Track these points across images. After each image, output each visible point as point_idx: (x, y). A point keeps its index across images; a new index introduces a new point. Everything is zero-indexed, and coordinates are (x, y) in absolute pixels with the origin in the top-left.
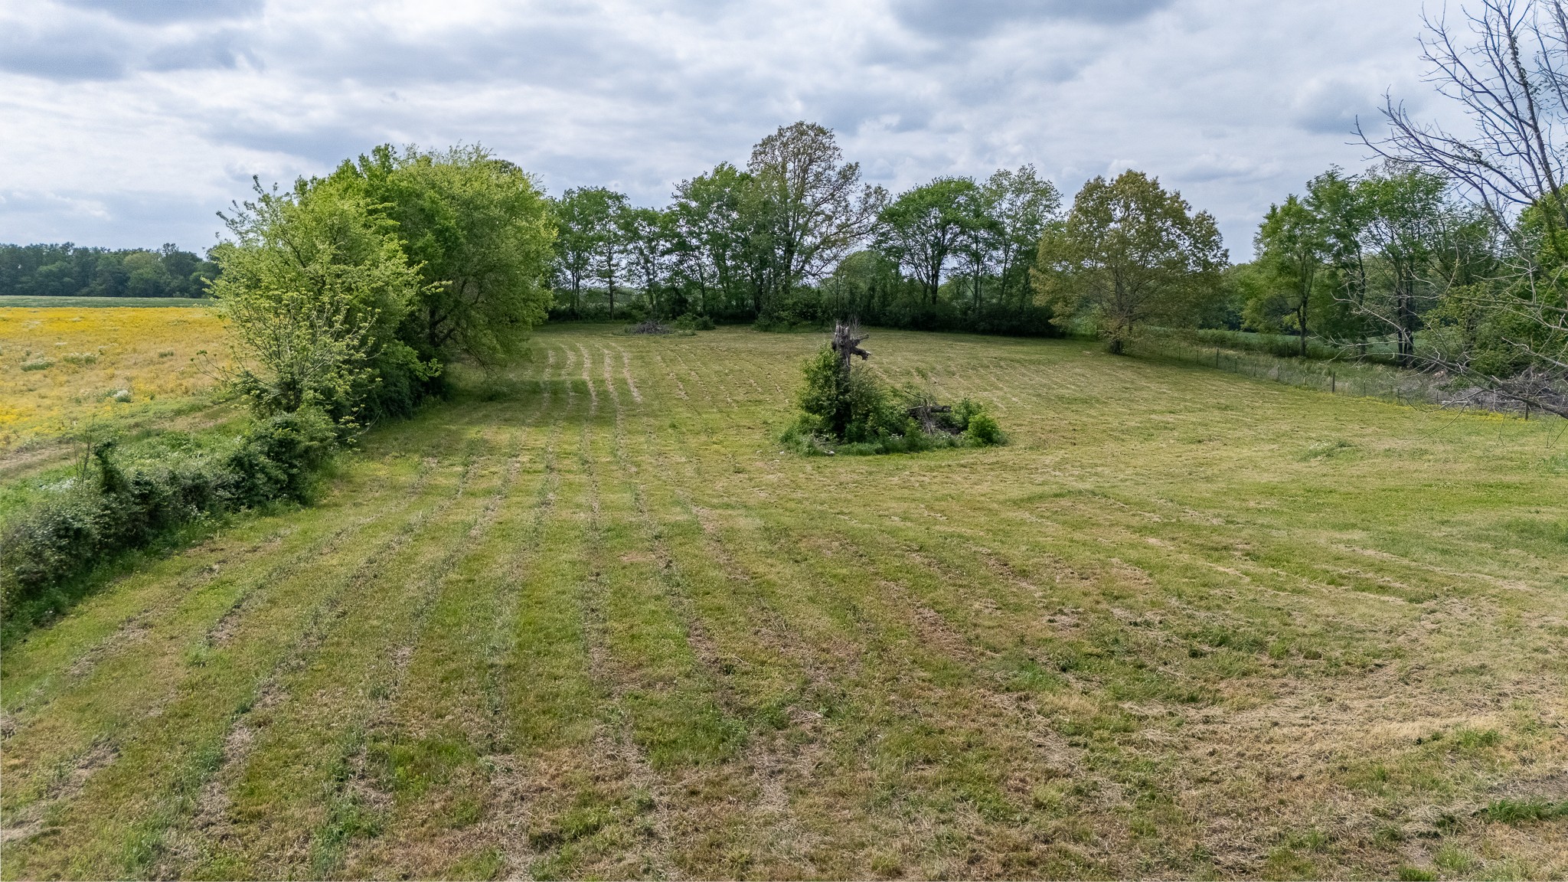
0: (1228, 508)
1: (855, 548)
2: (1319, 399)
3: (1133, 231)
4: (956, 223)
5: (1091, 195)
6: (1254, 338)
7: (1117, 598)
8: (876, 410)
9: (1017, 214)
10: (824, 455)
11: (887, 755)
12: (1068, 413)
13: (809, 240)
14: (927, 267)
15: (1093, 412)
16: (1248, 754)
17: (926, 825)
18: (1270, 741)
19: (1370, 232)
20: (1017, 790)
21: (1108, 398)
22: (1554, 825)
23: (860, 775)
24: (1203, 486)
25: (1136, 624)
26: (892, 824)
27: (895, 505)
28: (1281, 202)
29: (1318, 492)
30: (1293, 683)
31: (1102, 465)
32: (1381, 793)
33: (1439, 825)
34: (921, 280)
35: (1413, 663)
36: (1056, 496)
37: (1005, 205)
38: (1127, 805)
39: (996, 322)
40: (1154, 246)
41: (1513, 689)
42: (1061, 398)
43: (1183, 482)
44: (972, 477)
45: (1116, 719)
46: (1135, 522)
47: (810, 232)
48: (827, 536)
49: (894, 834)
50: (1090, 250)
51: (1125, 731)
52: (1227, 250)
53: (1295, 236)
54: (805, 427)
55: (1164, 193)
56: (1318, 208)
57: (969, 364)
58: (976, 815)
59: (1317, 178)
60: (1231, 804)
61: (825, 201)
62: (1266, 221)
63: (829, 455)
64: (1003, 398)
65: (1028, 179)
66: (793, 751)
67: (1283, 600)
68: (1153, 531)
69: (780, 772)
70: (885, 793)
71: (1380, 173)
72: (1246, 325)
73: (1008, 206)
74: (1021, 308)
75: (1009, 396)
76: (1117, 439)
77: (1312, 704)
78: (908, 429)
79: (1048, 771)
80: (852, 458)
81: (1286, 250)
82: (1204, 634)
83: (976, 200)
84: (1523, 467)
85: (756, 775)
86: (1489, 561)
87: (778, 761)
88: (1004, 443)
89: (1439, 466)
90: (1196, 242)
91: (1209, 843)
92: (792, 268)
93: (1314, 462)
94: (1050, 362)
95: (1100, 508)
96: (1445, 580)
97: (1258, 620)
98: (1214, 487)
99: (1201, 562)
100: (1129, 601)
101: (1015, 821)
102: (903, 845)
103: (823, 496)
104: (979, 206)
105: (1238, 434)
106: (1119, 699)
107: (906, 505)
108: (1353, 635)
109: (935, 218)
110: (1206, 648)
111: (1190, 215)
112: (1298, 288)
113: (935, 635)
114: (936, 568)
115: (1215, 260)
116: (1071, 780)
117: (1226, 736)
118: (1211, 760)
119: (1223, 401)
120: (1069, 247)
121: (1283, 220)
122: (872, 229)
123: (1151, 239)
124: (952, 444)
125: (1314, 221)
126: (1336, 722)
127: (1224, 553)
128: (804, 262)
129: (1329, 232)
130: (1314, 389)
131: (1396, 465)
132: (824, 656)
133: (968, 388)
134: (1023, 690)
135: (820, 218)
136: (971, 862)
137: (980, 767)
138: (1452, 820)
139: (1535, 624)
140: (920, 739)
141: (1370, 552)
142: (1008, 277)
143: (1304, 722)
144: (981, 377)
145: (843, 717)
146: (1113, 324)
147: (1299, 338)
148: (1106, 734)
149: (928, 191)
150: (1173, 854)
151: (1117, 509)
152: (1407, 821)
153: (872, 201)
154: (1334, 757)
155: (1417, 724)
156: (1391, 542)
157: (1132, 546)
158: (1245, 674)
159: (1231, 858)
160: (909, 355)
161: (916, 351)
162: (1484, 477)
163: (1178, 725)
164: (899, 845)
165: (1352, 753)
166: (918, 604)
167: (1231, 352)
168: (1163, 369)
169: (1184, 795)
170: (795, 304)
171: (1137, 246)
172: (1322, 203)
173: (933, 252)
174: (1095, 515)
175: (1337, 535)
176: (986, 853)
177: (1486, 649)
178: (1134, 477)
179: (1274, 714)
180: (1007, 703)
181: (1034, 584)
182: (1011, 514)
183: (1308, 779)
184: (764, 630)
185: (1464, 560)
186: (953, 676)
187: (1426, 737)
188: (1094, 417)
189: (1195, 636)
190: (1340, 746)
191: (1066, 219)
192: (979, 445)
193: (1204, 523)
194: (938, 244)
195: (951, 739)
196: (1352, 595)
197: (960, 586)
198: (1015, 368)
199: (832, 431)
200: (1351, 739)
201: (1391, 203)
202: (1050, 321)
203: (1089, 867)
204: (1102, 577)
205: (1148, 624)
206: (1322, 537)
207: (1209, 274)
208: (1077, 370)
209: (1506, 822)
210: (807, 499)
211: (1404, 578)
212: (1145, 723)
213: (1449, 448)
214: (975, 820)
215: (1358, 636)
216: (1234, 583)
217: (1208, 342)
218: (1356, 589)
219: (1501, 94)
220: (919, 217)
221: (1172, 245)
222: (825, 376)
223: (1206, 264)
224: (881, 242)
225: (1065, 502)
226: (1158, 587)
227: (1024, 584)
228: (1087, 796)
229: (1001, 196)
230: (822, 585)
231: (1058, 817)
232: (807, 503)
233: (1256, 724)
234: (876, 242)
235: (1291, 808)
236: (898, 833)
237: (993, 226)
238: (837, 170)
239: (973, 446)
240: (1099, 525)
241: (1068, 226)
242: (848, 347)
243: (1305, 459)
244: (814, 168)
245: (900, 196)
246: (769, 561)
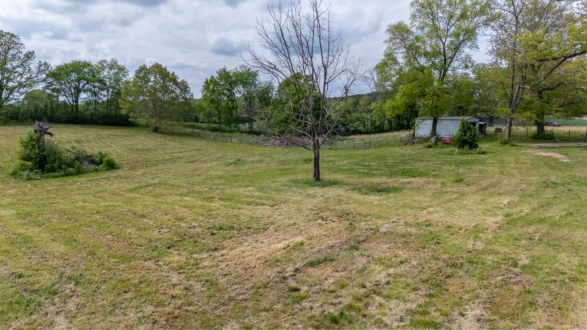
0: (209, 184)
1: (66, 216)
2: (228, 145)
3: (158, 86)
4: (84, 79)
5: (142, 71)
6: (204, 125)
7: (181, 220)
8: (59, 158)
9: (111, 77)
10: (36, 179)
11: (108, 294)
12: (142, 155)
13: (11, 84)
14: (72, 97)
15: (151, 154)
16: (238, 263)
17: (131, 315)
18: (243, 258)
19: (237, 89)
20: (164, 294)
21: (156, 149)
22: (323, 265)
23: (98, 304)
24: (198, 178)
25: (190, 228)
26: (118, 318)
27: (77, 197)
28: (209, 78)
29: (235, 176)
30: (245, 238)
31: (159, 173)
32: (278, 266)
33: (295, 272)
34: (70, 103)
35: (277, 225)
36: (146, 186)
37: (106, 73)
38: (203, 289)
39: (106, 120)
40: (166, 92)
41: (304, 228)
42: (138, 149)
43: (190, 177)
44: (109, 182)
45: (192, 261)
46: (178, 192)
47: (12, 80)
48: (51, 213)
49: (120, 322)
50: (142, 92)
51: (197, 265)
52: (192, 94)
53: (215, 90)
54: (23, 168)
55: (169, 72)
56: (221, 80)
57: (97, 137)
58: (151, 306)
59: (220, 70)
60: (236, 280)
61: (18, 67)
62: (205, 84)
63: (38, 179)
64: (114, 151)
65: (115, 63)
66: (64, 302)
67: (236, 212)
68: (186, 195)
69: (61, 311)
70: (112, 308)
71: (238, 70)
72: (201, 121)
73: (107, 74)
74: (116, 114)
75: (116, 149)
76: (163, 163)
77: (252, 243)
78: (76, 165)
79: (173, 284)
80: (51, 180)
81: (212, 95)
82: (214, 227)
83: (93, 70)
84: (290, 163)
85: (49, 316)
86: (289, 192)
87: (58, 308)
88: (119, 168)
89: (267, 165)
90: (182, 91)
91: (233, 294)
92: (3, 96)
93: (231, 166)
94: (131, 136)
95: (164, 189)
96: (279, 199)
97: (230, 220)
98: (201, 178)
99: (207, 204)
100: (186, 220)
101: (166, 305)
102: (125, 325)
103: (41, 197)
104: (94, 73)
105: (205, 159)
106: (192, 254)
107: (83, 196)
108: (258, 220)
109: (74, 77)
110: (216, 232)
111: (179, 81)
112: (217, 108)
113: (115, 245)
114: (107, 219)
115: (189, 97)
116: (182, 285)
117: (230, 259)
118: (227, 268)
119: (197, 148)
120: (134, 91)
121: (210, 84)
122: (44, 80)
123: (165, 89)
124: (96, 170)
125: (220, 85)
126: (261, 247)
127: (212, 200)
128: (10, 94)
129: (225, 89)
130: (226, 142)
131: (256, 165)
132: (67, 262)
133: (98, 147)
134: (156, 258)
135: (16, 74)
136: (154, 323)
137: (147, 289)
138: (298, 269)
139: (304, 209)
140: (120, 285)
141: (256, 193)
142: (109, 102)
143: (251, 249)
144: (103, 142)
145: (84, 284)
146: (154, 121)
147: (219, 125)
148: (190, 267)
149: (70, 65)
150: (223, 301)
151: (171, 189)
152: (286, 273)
153: (42, 68)
154: (263, 258)
155: (282, 243)
156: (261, 190)
157: (180, 201)
158: (230, 238)
159: (241, 297)
160: (69, 134)
161: (72, 133)
162: (280, 167)
163: (214, 259)
164: (123, 325)
165: (267, 256)
166: (104, 234)
167: (197, 130)
168: (174, 137)
169: (221, 281)
170: (6, 112)
171: (160, 92)
172: (222, 79)
173: (75, 91)
174: (163, 192)
175: (246, 189)
176: (158, 319)
177: (294, 218)
178: (172, 177)
179: (242, 249)
180: (151, 264)
181: (149, 219)
182: (130, 195)
183: (257, 267)
184: (33, 256)
185: (282, 192)
186: (127, 258)
187: (286, 247)
188: (152, 156)
189: (211, 228)
190: (264, 254)
191: (132, 80)
192: (108, 170)
193: (202, 190)
194: (77, 88)
195: (133, 282)
196: (255, 207)
197: (120, 225)
198: (117, 138)
199: (39, 168)
200: (266, 252)
201: (243, 80)
202: (129, 120)
203: (196, 313)
204: (174, 213)
205: (194, 227)
206: (241, 190)
207: (188, 102)
208: (142, 138)
209: (311, 266)
210: (33, 199)
211: (268, 200)
212: (202, 260)
213: (269, 159)
214: (150, 308)
215: (260, 220)
216: (219, 209)
217: (189, 127)
218: (255, 205)
219: (281, 48)
220: (67, 76)
221: (173, 92)
222: (32, 145)
223: (186, 99)
224: (49, 86)
225: (150, 188)
226: (194, 214)
227: (145, 220)
228: (189, 289)
229: (103, 70)
230: (56, 234)
231: (181, 299)
232: (34, 201)
233: (238, 253)
234: (47, 86)
235: (254, 277)
236: (121, 321)
237: (101, 81)
238: (24, 53)
239: (106, 170)
240: (165, 195)
241: (133, 82)
242: (43, 132)
243: (228, 166)
244: (11, 52)
245: (57, 67)
246: (25, 227)
